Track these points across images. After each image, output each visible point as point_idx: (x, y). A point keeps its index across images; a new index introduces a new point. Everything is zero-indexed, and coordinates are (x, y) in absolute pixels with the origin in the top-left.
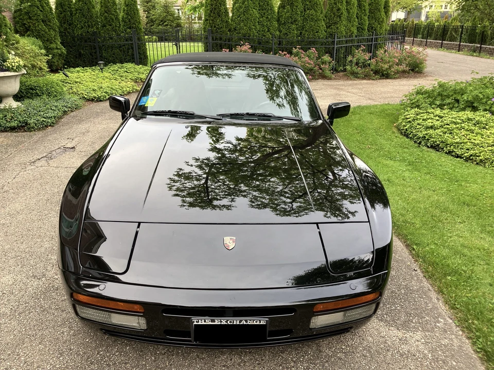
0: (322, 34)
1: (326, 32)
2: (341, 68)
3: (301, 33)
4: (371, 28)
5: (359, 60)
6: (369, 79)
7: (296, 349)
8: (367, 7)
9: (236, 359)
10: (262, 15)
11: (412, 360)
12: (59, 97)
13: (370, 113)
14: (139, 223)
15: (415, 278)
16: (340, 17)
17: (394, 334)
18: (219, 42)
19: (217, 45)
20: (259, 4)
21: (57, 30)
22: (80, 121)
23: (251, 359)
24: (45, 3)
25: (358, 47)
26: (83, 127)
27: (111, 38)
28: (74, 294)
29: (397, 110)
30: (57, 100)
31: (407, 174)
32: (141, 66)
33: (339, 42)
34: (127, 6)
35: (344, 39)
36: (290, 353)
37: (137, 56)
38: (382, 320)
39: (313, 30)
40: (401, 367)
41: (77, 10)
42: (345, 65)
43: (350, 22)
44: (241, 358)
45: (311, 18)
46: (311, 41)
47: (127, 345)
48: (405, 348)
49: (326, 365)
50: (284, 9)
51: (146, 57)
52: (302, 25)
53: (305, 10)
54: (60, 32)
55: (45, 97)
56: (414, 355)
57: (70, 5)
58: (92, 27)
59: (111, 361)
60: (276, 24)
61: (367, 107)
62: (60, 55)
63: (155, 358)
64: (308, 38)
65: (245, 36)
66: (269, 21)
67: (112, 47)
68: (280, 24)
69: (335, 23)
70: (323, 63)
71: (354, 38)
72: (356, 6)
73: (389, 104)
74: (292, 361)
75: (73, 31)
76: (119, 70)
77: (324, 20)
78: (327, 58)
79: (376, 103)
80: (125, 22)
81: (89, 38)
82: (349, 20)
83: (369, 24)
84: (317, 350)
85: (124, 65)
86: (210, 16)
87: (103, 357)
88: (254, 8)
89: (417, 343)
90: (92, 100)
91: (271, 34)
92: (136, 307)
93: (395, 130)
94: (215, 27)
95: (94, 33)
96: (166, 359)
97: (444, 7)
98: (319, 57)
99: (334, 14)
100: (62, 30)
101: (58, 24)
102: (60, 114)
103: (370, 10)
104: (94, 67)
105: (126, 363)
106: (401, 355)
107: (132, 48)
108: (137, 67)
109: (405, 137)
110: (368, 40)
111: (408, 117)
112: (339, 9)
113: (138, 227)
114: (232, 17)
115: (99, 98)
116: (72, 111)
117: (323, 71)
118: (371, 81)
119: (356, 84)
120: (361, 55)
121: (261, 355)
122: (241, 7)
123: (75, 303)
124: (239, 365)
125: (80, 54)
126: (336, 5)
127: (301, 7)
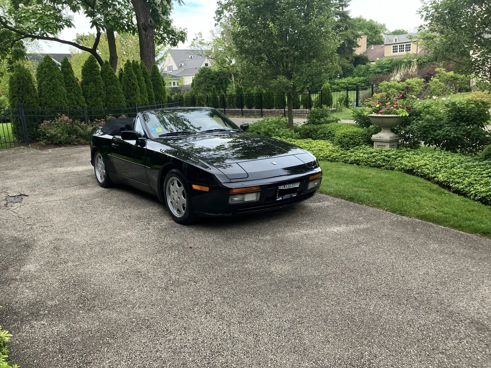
0: (124, 104)
1: (126, 102)
3: (106, 104)
4: (157, 98)
8: (151, 82)
10: (69, 91)
14: (237, 163)
16: (135, 90)
18: (32, 116)
19: (30, 119)
20: (65, 81)
33: (139, 110)
35: (142, 107)
39: (117, 101)
43: (143, 93)
45: (114, 92)
46: (117, 110)
50: (87, 85)
52: (106, 97)
60: (83, 98)
64: (114, 108)
65: (58, 109)
66: (76, 95)
68: (86, 98)
69: (132, 95)
71: (148, 105)
72: (144, 81)
83: (155, 95)
88: (61, 85)
91: (80, 106)
94: (25, 102)
97: (172, 84)
99: (130, 87)
103: (153, 84)
112: (133, 84)
122: (48, 84)
126: (130, 80)
127: (103, 83)
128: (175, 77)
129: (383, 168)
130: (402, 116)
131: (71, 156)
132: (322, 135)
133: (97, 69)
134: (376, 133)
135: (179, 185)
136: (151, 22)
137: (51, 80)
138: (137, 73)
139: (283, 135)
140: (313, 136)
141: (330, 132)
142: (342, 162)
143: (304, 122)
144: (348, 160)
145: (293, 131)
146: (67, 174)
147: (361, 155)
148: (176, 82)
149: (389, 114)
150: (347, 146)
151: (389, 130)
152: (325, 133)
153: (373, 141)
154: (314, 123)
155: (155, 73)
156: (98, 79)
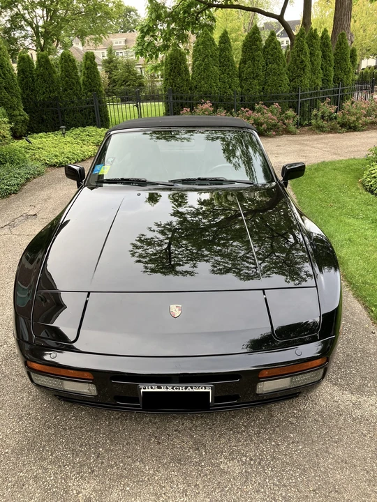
0: (286, 88)
1: (289, 86)
2: (307, 122)
3: (263, 88)
4: (337, 79)
5: (323, 113)
6: (335, 133)
7: (248, 414)
8: (332, 57)
9: (188, 424)
10: (223, 71)
11: (365, 424)
12: (22, 165)
13: (335, 170)
14: (89, 293)
15: (373, 341)
16: (304, 70)
17: (348, 398)
18: (180, 101)
19: (178, 105)
20: (220, 60)
21: (20, 96)
22: (42, 188)
23: (203, 424)
24: (7, 70)
25: (323, 100)
26: (44, 194)
27: (73, 102)
28: (28, 362)
29: (363, 165)
30: (20, 168)
31: (369, 233)
32: (102, 129)
33: (303, 96)
34: (87, 69)
35: (308, 92)
36: (241, 418)
37: (98, 119)
38: (335, 384)
39: (275, 85)
40: (353, 431)
41: (38, 76)
42: (310, 119)
43: (315, 74)
44: (192, 423)
45: (274, 72)
46: (274, 96)
47: (82, 410)
48: (358, 413)
49: (277, 429)
50: (245, 64)
51: (107, 120)
52: (264, 79)
53: (267, 65)
54: (23, 98)
55: (8, 164)
56: (367, 420)
57: (31, 71)
58: (54, 92)
59: (67, 425)
60: (237, 80)
61: (332, 163)
62: (23, 122)
63: (109, 423)
64: (271, 93)
65: (206, 94)
66: (230, 77)
67: (74, 111)
68: (241, 81)
69: (299, 76)
70: (287, 118)
71: (319, 90)
72: (320, 57)
73: (354, 158)
74: (243, 425)
75: (36, 96)
76: (82, 133)
77: (287, 73)
78: (290, 112)
79: (341, 158)
80: (86, 86)
81: (51, 103)
82: (313, 72)
83: (335, 75)
84: (269, 414)
85: (87, 128)
86: (170, 75)
87: (60, 421)
88: (214, 65)
89: (371, 407)
90: (55, 166)
91: (232, 90)
92: (86, 375)
93: (360, 186)
94: (175, 86)
95: (56, 98)
96: (119, 423)
98: (283, 112)
99: (297, 66)
100: (25, 96)
101: (20, 90)
102: (23, 181)
103: (336, 60)
104: (56, 132)
105: (81, 428)
106: (354, 420)
107: (94, 111)
108: (98, 130)
109: (370, 194)
110: (334, 92)
111: (373, 172)
112: (302, 62)
113: (88, 296)
114: (193, 75)
115: (61, 163)
116: (35, 178)
117: (287, 126)
118: (337, 135)
119: (322, 139)
120: (327, 108)
121: (212, 419)
122: (201, 65)
123: (30, 371)
124: (190, 429)
125: (43, 120)
126: (299, 57)
127: (263, 61)
133: (258, 43)
137: (203, 60)
138: (312, 46)
155: (340, 44)
156: (258, 56)
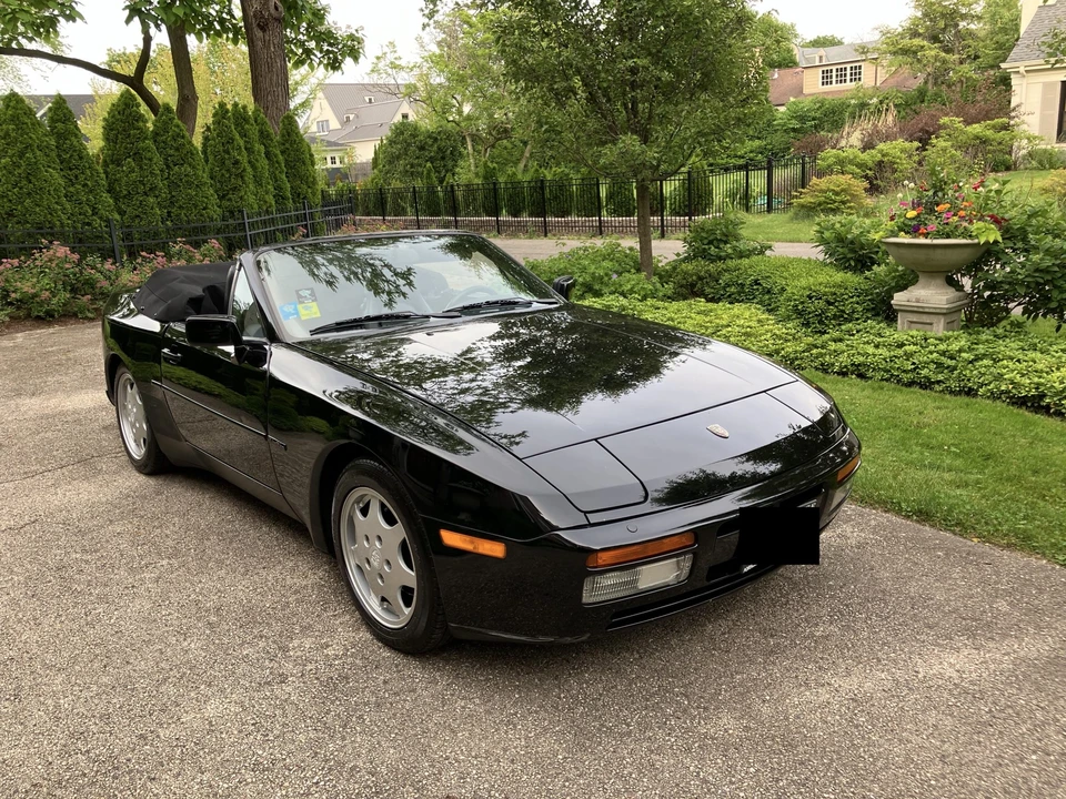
0: (215, 212)
1: (220, 207)
3: (169, 213)
4: (297, 195)
10: (71, 180)
16: (242, 178)
20: (59, 156)
25: (292, 231)
33: (252, 225)
35: (259, 218)
39: (196, 206)
43: (261, 185)
45: (187, 182)
46: (196, 228)
52: (169, 196)
60: (108, 199)
64: (188, 222)
65: (41, 228)
66: (91, 191)
68: (116, 200)
69: (234, 189)
71: (275, 214)
72: (263, 155)
83: (292, 188)
88: (49, 167)
91: (101, 218)
99: (228, 171)
103: (287, 161)
110: (299, 218)
112: (236, 162)
126: (228, 153)
127: (158, 159)
128: (336, 144)
129: (937, 388)
130: (987, 243)
131: (71, 355)
132: (733, 289)
133: (141, 124)
134: (903, 288)
135: (390, 520)
136: (276, 8)
137: (22, 155)
138: (245, 136)
139: (632, 291)
140: (708, 290)
141: (756, 282)
142: (816, 368)
143: (678, 255)
144: (833, 365)
145: (655, 279)
146: (47, 420)
147: (871, 350)
148: (337, 155)
149: (948, 237)
150: (821, 322)
151: (941, 281)
152: (742, 285)
153: (897, 311)
154: (704, 255)
155: (289, 134)
156: (147, 149)
